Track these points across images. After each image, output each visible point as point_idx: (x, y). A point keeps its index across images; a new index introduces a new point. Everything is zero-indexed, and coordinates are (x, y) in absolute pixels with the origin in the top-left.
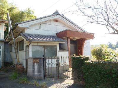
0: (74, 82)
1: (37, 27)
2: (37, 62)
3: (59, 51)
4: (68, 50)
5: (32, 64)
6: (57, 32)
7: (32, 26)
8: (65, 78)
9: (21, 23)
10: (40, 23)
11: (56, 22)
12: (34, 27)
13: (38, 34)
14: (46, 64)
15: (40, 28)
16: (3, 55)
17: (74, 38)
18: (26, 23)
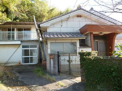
0: (81, 79)
1: (59, 25)
2: (52, 58)
3: (79, 48)
4: (91, 47)
5: (49, 60)
6: (79, 28)
7: (54, 24)
8: (76, 75)
9: (42, 23)
10: (62, 21)
11: (79, 17)
12: (55, 26)
13: (60, 31)
14: (61, 61)
15: (62, 26)
16: (39, 53)
17: (101, 33)
18: (47, 22)
